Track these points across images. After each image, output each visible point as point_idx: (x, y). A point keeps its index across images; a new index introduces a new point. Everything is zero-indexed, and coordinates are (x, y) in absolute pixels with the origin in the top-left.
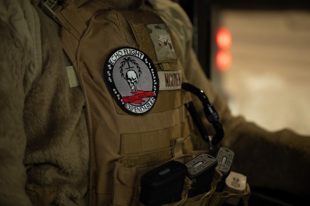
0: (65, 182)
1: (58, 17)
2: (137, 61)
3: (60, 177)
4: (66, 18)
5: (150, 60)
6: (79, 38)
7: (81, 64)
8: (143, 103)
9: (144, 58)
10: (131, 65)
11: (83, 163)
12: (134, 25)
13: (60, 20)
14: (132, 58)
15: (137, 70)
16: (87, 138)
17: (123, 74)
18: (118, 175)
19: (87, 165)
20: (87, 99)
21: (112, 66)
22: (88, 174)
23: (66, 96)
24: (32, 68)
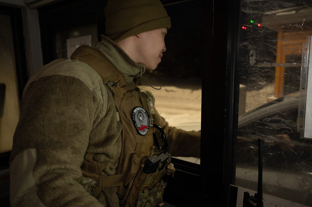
0: (109, 161)
1: (113, 90)
2: (143, 113)
3: (107, 159)
4: (116, 91)
5: (147, 113)
6: (121, 101)
7: (122, 111)
8: (144, 131)
9: (145, 112)
10: (141, 114)
11: (118, 154)
12: (142, 98)
13: (114, 92)
14: (142, 112)
15: (143, 117)
16: (121, 143)
17: (138, 118)
18: (134, 160)
19: (119, 155)
20: (123, 126)
21: (135, 114)
22: (120, 158)
23: (115, 125)
24: (102, 112)
